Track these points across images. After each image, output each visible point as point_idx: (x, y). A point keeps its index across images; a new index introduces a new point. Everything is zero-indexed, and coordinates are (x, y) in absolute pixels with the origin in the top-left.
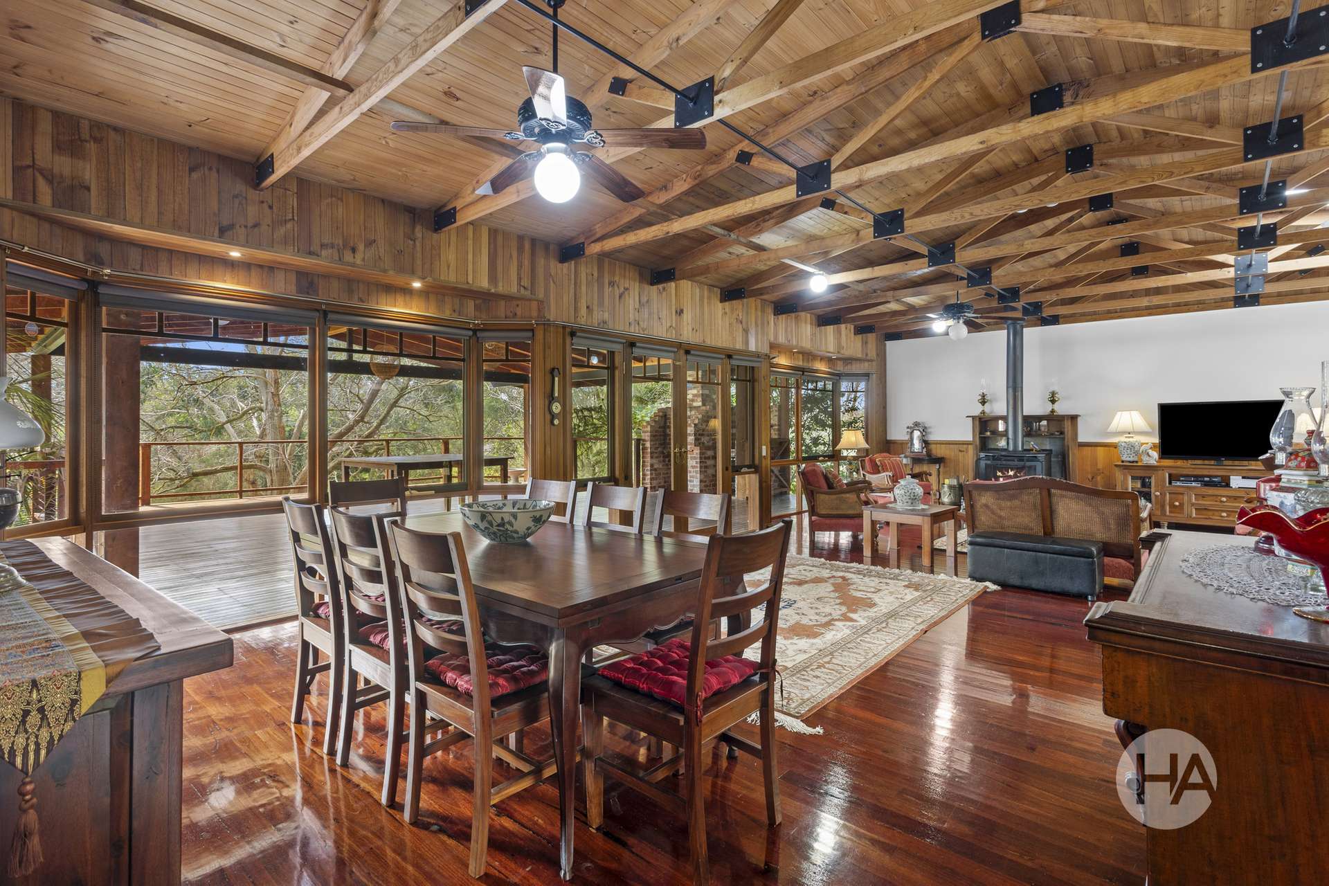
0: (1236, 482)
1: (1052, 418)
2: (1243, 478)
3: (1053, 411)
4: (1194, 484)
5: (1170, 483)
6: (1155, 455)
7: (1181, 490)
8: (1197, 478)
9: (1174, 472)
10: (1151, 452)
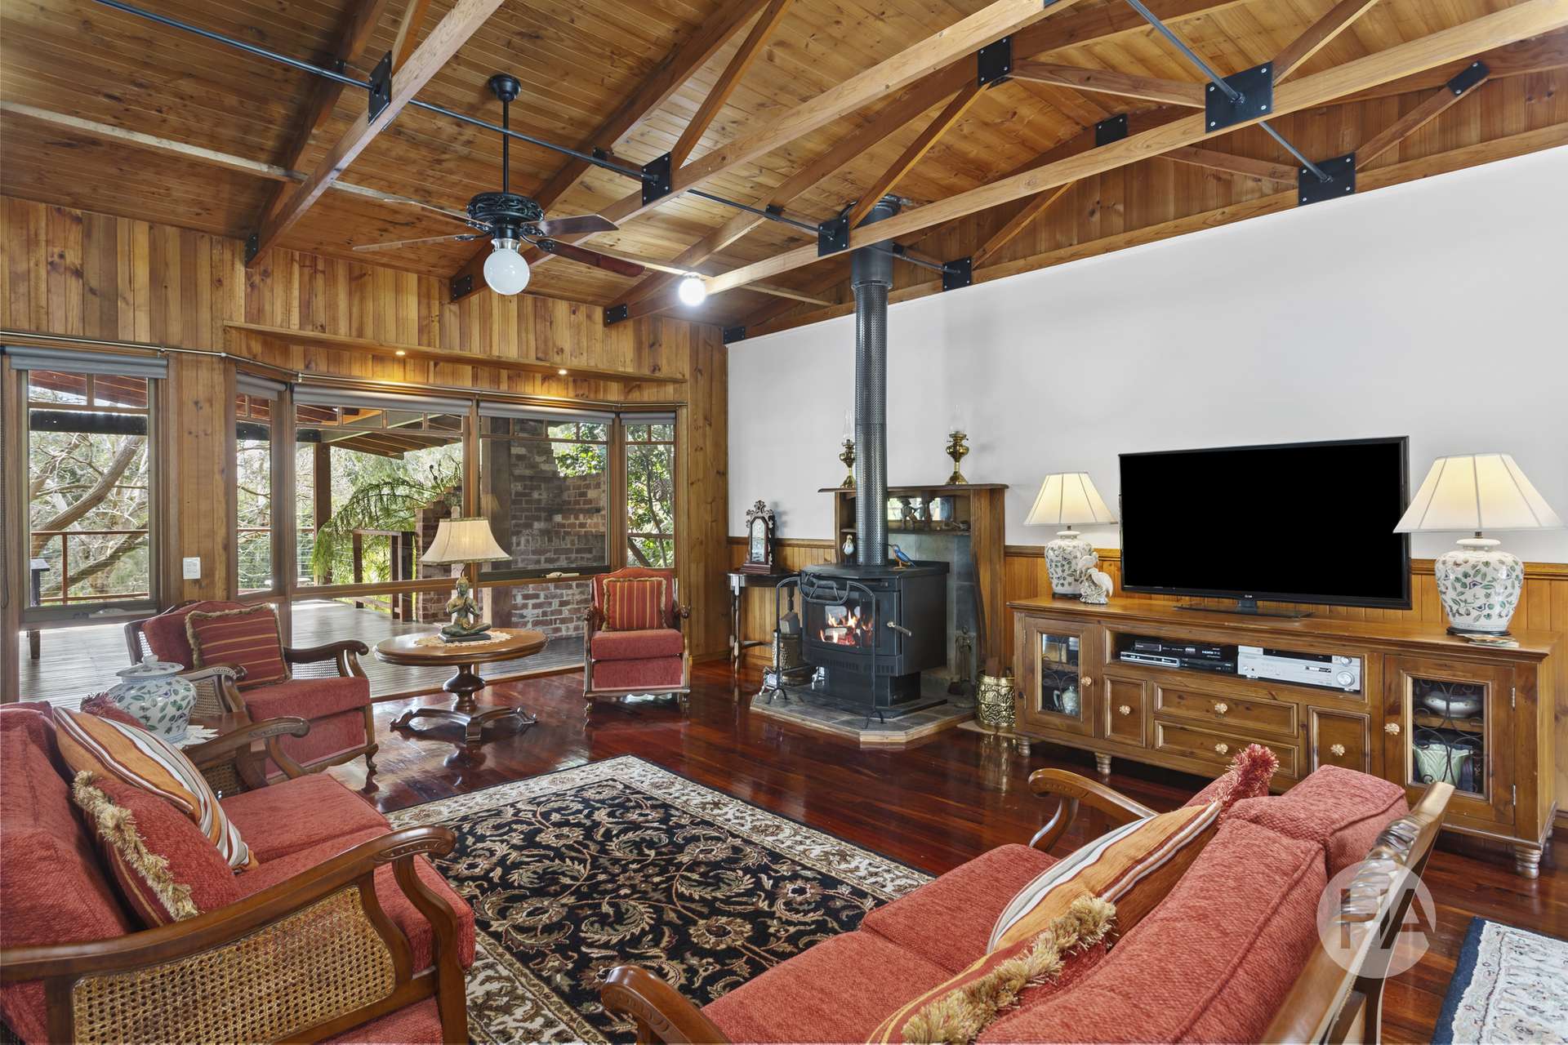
0: (1253, 662)
1: (953, 493)
2: (1267, 652)
3: (955, 477)
4: (1164, 662)
5: (1116, 655)
6: (1106, 581)
7: (1134, 675)
8: (1172, 647)
9: (1123, 627)
10: (1097, 575)
